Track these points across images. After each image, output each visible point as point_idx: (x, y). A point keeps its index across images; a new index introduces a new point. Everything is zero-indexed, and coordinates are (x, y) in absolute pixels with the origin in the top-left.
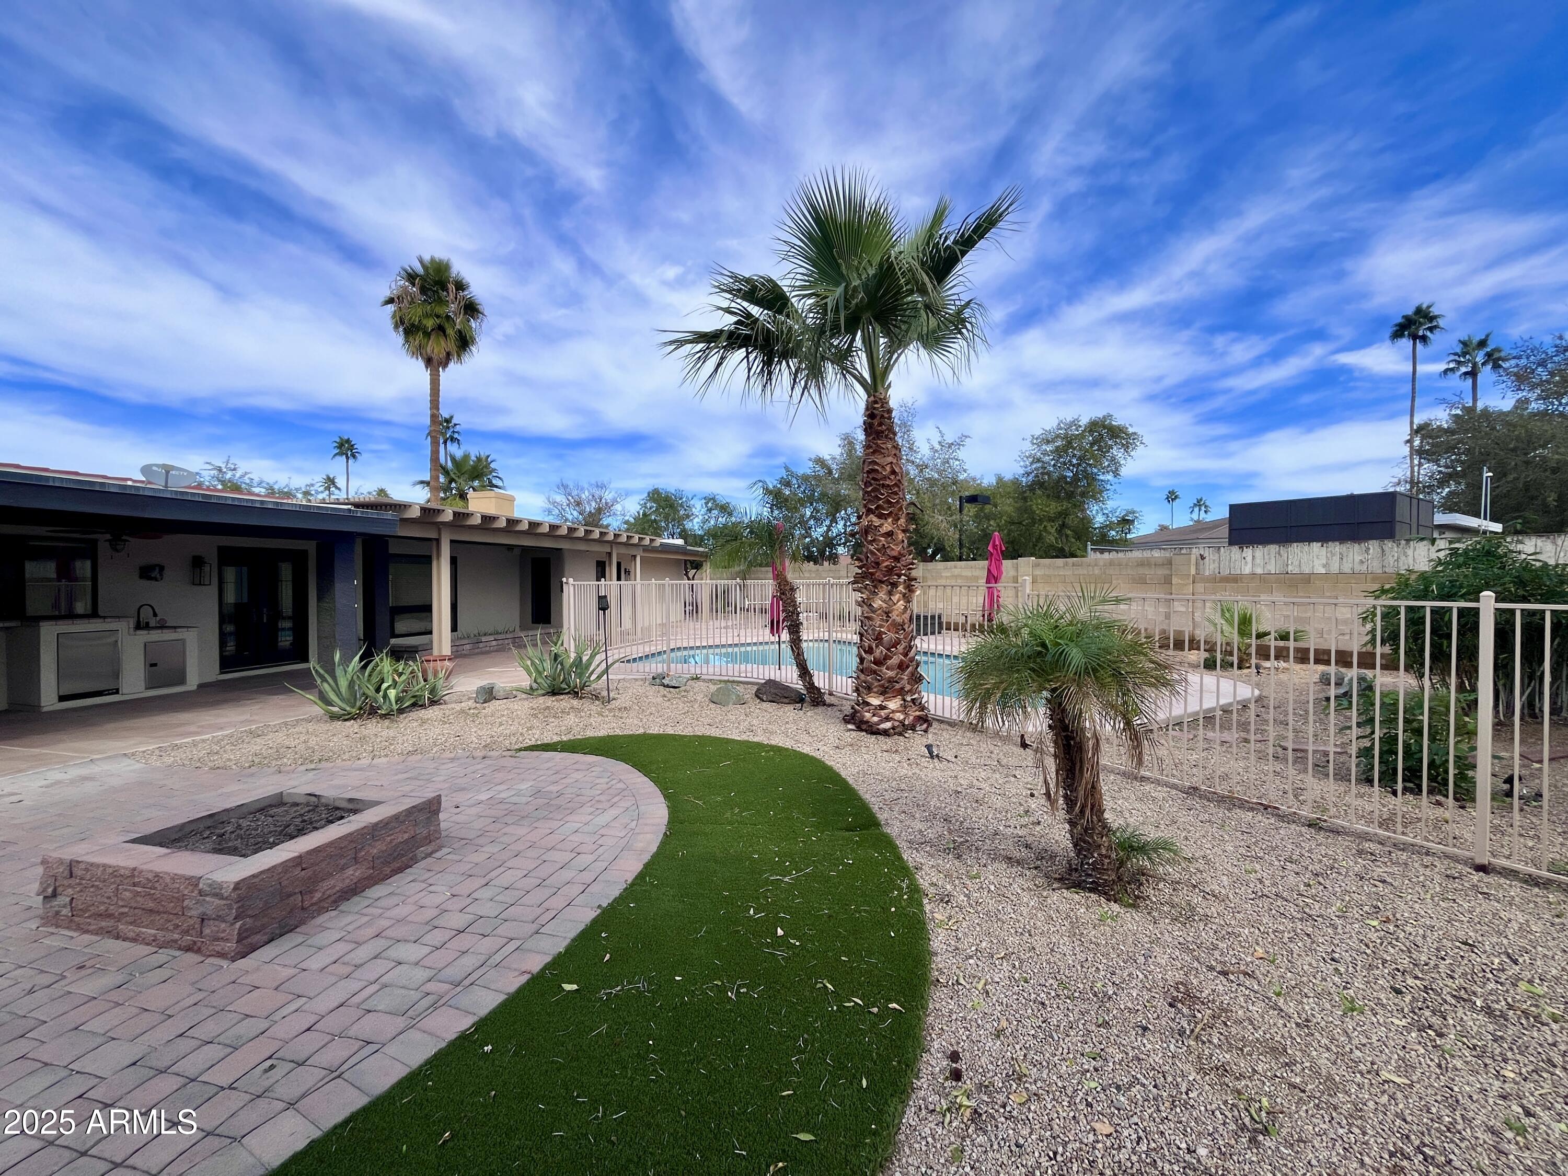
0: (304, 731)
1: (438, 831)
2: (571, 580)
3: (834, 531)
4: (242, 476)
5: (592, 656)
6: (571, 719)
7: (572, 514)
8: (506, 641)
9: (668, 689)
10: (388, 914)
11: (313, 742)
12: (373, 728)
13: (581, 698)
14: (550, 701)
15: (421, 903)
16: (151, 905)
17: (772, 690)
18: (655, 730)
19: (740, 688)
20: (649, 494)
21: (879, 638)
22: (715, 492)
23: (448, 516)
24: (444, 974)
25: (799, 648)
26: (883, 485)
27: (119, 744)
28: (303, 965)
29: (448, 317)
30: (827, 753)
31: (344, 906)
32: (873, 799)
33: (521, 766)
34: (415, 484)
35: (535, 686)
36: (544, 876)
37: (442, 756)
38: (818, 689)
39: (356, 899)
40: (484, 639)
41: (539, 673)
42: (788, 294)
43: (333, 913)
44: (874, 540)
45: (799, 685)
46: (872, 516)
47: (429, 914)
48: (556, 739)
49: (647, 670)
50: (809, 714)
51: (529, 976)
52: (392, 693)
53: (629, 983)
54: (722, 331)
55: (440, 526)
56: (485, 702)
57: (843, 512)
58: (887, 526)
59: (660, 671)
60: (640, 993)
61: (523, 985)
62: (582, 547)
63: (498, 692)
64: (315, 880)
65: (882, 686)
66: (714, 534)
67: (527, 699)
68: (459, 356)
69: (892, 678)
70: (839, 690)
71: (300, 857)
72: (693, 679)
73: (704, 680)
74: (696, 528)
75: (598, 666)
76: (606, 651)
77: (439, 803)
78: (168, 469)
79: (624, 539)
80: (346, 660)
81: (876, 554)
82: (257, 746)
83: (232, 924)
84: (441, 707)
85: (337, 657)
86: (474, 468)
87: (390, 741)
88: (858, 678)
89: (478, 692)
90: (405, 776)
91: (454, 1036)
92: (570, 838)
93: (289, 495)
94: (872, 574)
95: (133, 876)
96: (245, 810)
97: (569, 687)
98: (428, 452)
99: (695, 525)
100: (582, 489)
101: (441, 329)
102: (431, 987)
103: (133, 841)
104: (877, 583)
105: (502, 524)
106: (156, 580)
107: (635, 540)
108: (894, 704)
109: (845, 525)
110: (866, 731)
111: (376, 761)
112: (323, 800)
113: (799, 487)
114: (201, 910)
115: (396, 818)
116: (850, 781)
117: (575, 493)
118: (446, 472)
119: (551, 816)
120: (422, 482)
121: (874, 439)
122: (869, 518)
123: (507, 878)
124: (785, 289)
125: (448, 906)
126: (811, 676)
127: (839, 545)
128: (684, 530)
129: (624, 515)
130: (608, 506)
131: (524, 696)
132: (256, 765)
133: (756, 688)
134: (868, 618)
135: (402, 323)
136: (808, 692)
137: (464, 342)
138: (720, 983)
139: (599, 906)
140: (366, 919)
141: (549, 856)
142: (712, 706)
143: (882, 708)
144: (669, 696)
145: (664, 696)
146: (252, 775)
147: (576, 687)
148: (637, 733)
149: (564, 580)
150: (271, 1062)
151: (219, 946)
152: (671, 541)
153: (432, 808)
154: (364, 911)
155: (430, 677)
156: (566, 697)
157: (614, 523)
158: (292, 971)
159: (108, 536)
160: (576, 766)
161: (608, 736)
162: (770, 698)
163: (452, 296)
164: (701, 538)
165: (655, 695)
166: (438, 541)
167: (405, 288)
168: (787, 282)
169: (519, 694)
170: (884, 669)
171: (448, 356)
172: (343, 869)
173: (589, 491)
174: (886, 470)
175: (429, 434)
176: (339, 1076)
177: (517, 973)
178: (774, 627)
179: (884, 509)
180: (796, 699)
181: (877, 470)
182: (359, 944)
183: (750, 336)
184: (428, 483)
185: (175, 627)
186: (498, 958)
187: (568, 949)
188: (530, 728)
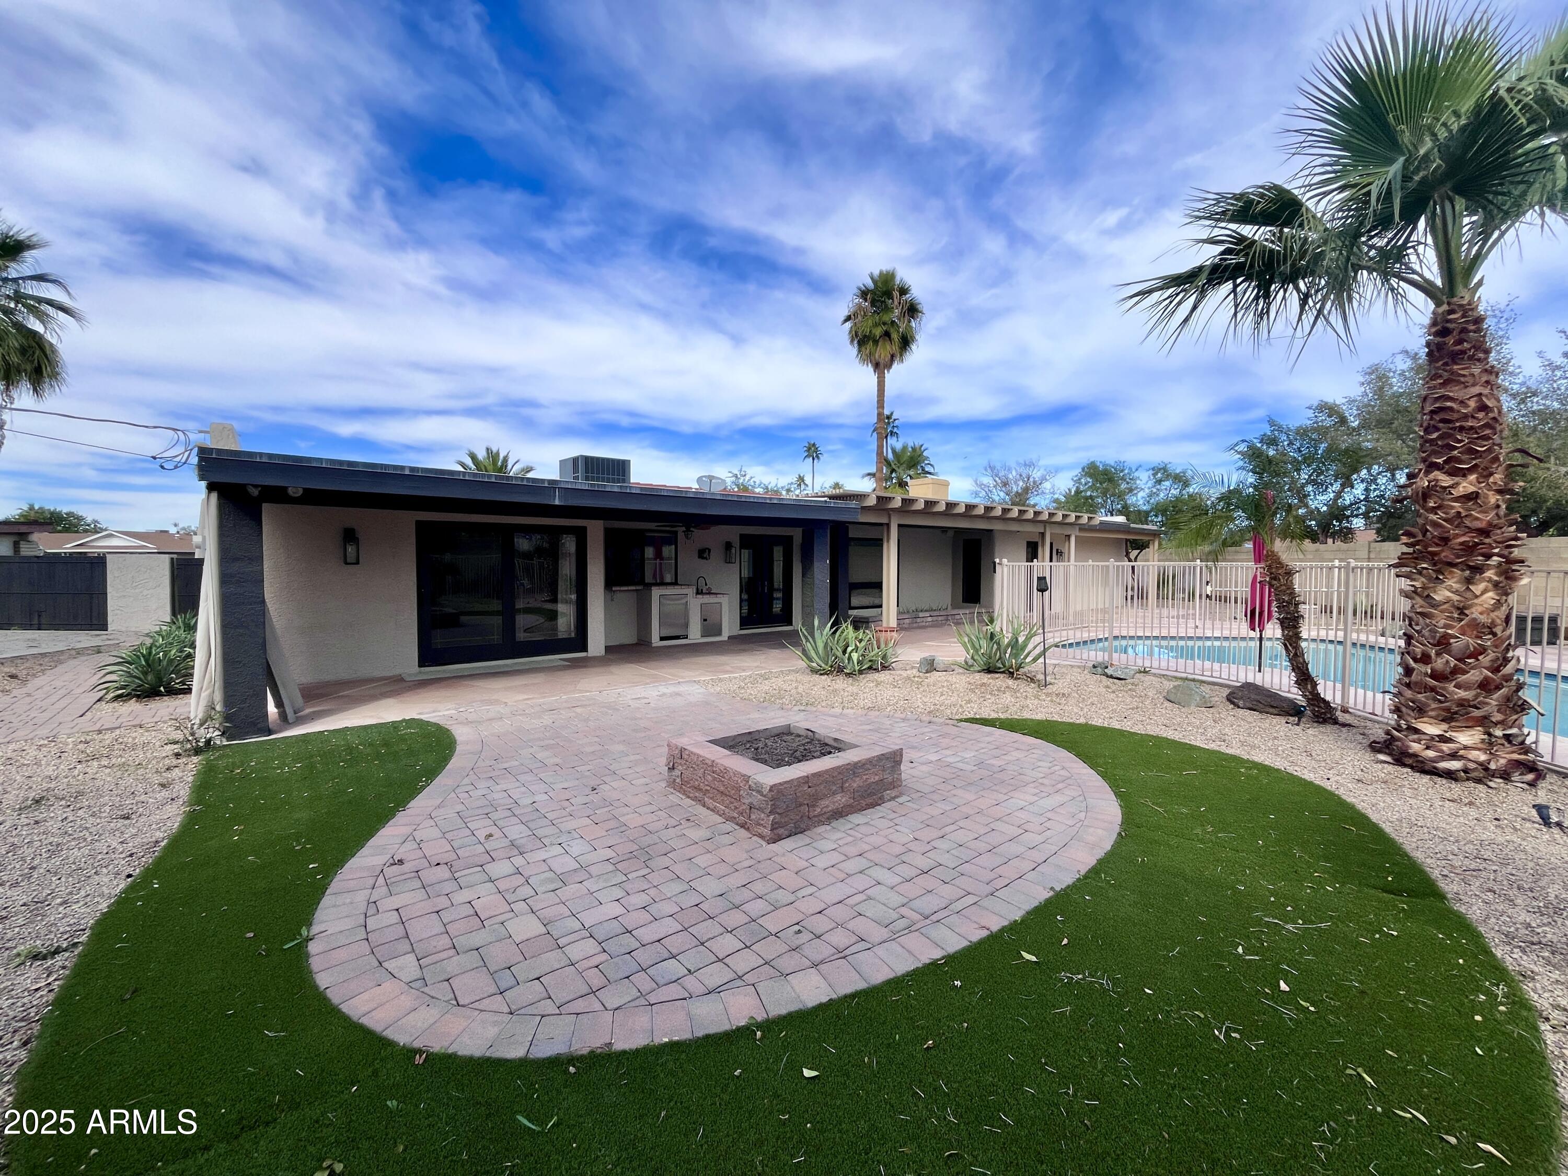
0: (794, 679)
1: (900, 780)
2: (1005, 561)
3: (1348, 498)
4: (749, 480)
5: (1028, 639)
6: (1007, 698)
7: (999, 496)
8: (940, 618)
9: (1111, 680)
10: (866, 839)
11: (800, 690)
12: (840, 683)
13: (1016, 679)
14: (986, 678)
15: (890, 837)
16: (722, 789)
17: (1253, 697)
18: (1097, 722)
19: (1206, 689)
20: (1083, 469)
21: (1443, 643)
22: (1166, 461)
23: (897, 503)
24: (916, 904)
25: (1297, 647)
26: (1462, 429)
27: (691, 673)
28: (812, 861)
29: (893, 322)
30: (1342, 785)
31: (835, 824)
32: (1429, 861)
33: (963, 735)
34: (863, 477)
35: (971, 662)
36: (995, 844)
37: (896, 715)
38: (1327, 703)
39: (841, 820)
40: (921, 615)
41: (976, 651)
42: (1300, 197)
43: (828, 828)
44: (1439, 507)
45: (1296, 694)
46: (1436, 473)
47: (898, 849)
48: (994, 715)
49: (1085, 656)
50: (1310, 731)
51: (988, 933)
52: (855, 656)
53: (1091, 975)
54: (1200, 268)
55: (889, 512)
56: (927, 672)
57: (1365, 471)
58: (1467, 485)
59: (1100, 659)
60: (1105, 991)
61: (984, 938)
62: (1014, 527)
63: (938, 664)
64: (815, 799)
65: (1448, 710)
66: (1161, 509)
67: (964, 674)
68: (901, 355)
69: (1468, 700)
70: (1360, 707)
71: (807, 777)
72: (1141, 672)
73: (1154, 675)
74: (1141, 502)
75: (1035, 648)
76: (1044, 633)
77: (901, 755)
78: (711, 478)
79: (1059, 518)
80: (822, 626)
81: (1440, 526)
82: (766, 686)
83: (768, 816)
84: (892, 672)
85: (816, 623)
86: (911, 458)
87: (855, 695)
88: (1399, 694)
89: (921, 663)
90: (868, 727)
91: (928, 961)
92: (1015, 813)
93: (777, 492)
94: (1434, 554)
95: (712, 766)
96: (768, 733)
97: (1005, 666)
98: (874, 446)
99: (1139, 500)
100: (1010, 470)
101: (887, 334)
102: (904, 911)
103: (710, 741)
104: (1441, 568)
105: (942, 507)
106: (706, 558)
107: (1072, 519)
108: (1466, 738)
109: (1367, 490)
110: (1412, 767)
111: (846, 711)
112: (817, 736)
113: (1291, 444)
114: (750, 800)
115: (870, 761)
116: (1387, 828)
117: (1002, 474)
118: (888, 463)
119: (994, 788)
120: (869, 474)
121: (1446, 364)
122: (1431, 476)
123: (960, 836)
124: (1296, 192)
125: (912, 846)
126: (1315, 685)
127: (1357, 516)
128: (1126, 507)
129: (1054, 493)
130: (1037, 485)
131: (961, 670)
132: (766, 702)
133: (1226, 692)
134: (1423, 615)
135: (857, 335)
136: (1309, 704)
137: (906, 342)
138: (1202, 1016)
139: (1052, 889)
140: (851, 839)
141: (998, 825)
142: (1167, 704)
143: (1443, 739)
144: (1114, 688)
145: (1107, 687)
146: (766, 708)
147: (1011, 667)
148: (1078, 722)
149: (997, 560)
150: (799, 927)
151: (761, 830)
152: (1109, 519)
153: (894, 759)
154: (849, 832)
155: (883, 646)
156: (1002, 676)
157: (1041, 502)
158: (806, 864)
159: (684, 529)
160: (1016, 745)
161: (1047, 720)
162: (1248, 705)
163: (896, 302)
164: (1147, 513)
165: (1097, 685)
166: (888, 525)
167: (859, 305)
168: (1299, 182)
169: (956, 667)
170: (1451, 687)
171: (893, 357)
172: (834, 794)
173: (1016, 470)
174: (1467, 406)
175: (874, 431)
176: (844, 958)
177: (977, 926)
178: (1255, 618)
179: (1461, 462)
180: (1292, 711)
181: (1451, 409)
182: (848, 858)
183: (1244, 264)
184: (873, 475)
185: (716, 594)
186: (958, 906)
187: (1024, 920)
188: (969, 702)
